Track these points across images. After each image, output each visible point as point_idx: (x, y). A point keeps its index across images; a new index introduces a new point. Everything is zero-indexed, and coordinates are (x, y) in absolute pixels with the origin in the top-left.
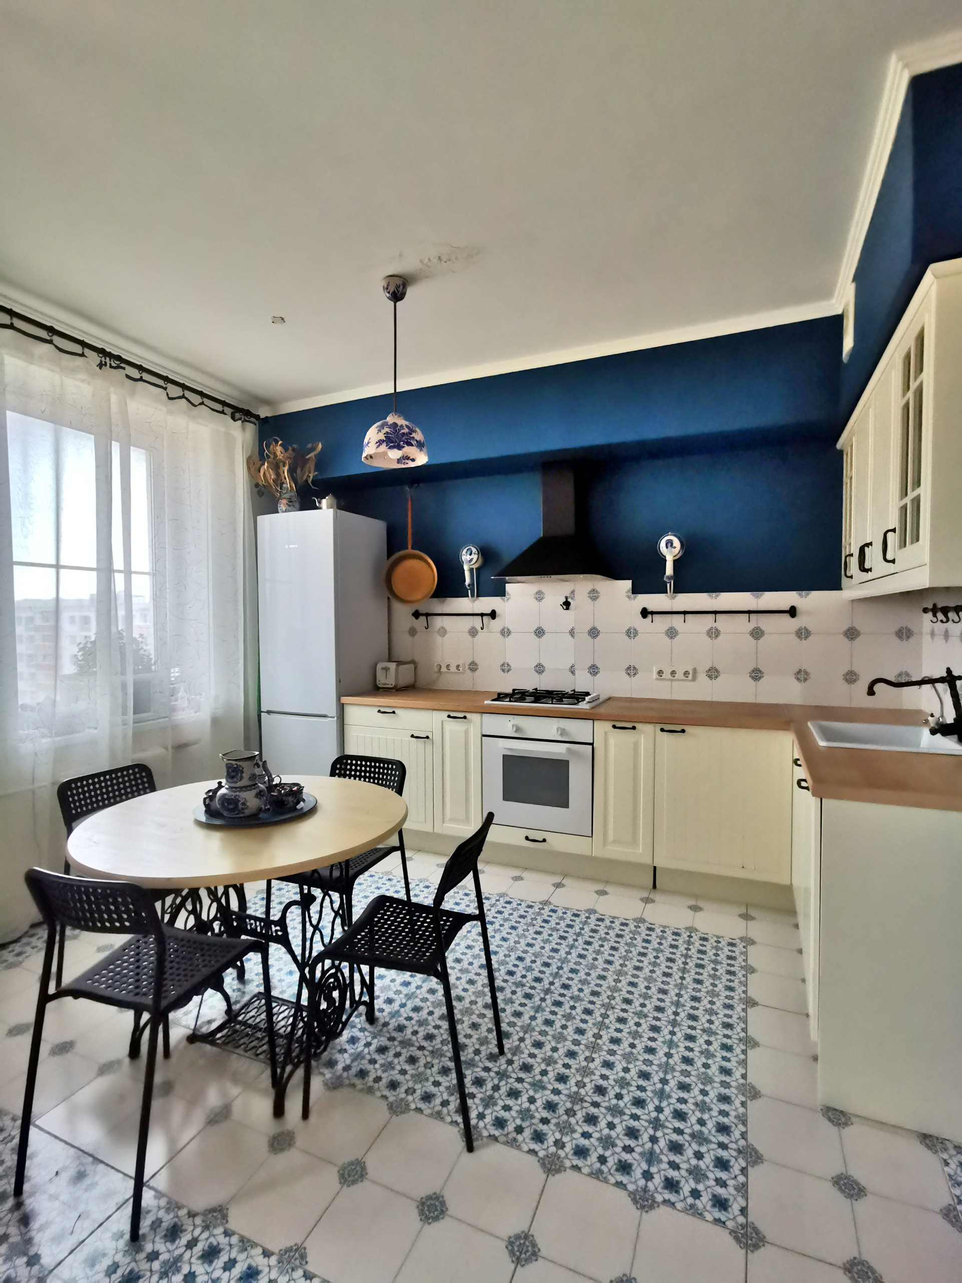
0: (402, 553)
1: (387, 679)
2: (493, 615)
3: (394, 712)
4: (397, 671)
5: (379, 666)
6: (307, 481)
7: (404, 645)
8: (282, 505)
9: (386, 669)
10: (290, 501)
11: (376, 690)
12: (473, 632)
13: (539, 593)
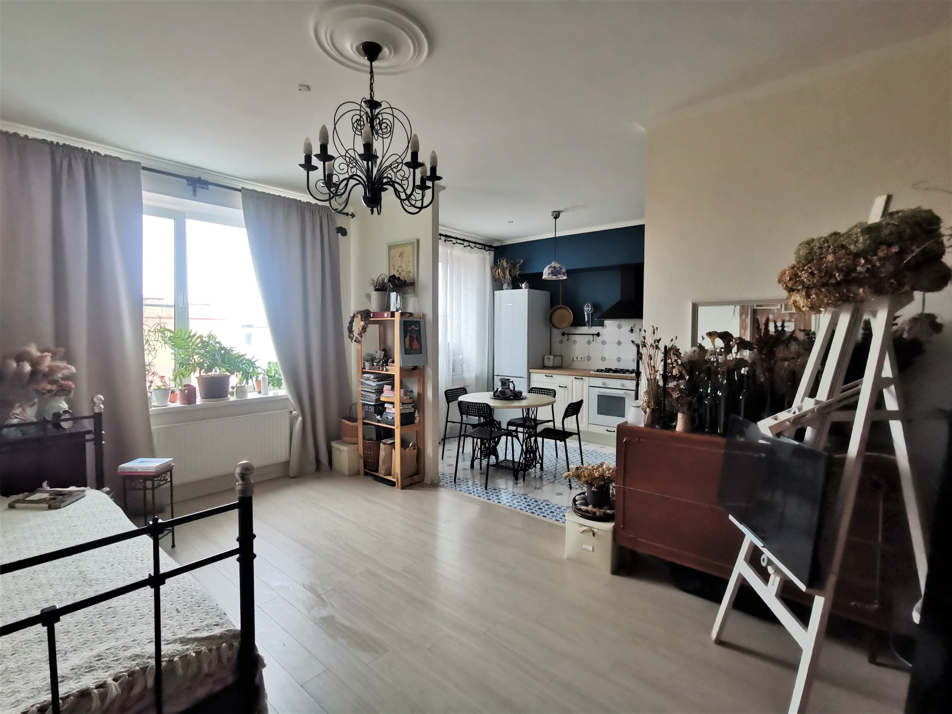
0: (556, 307)
1: (549, 363)
2: (598, 335)
3: (552, 376)
4: (553, 360)
5: (546, 357)
6: (515, 275)
7: (557, 347)
8: (505, 286)
9: (549, 359)
10: (508, 284)
11: (544, 367)
12: (589, 342)
13: (619, 325)
